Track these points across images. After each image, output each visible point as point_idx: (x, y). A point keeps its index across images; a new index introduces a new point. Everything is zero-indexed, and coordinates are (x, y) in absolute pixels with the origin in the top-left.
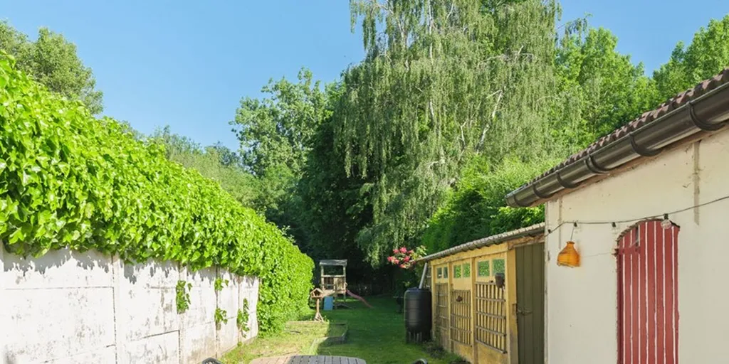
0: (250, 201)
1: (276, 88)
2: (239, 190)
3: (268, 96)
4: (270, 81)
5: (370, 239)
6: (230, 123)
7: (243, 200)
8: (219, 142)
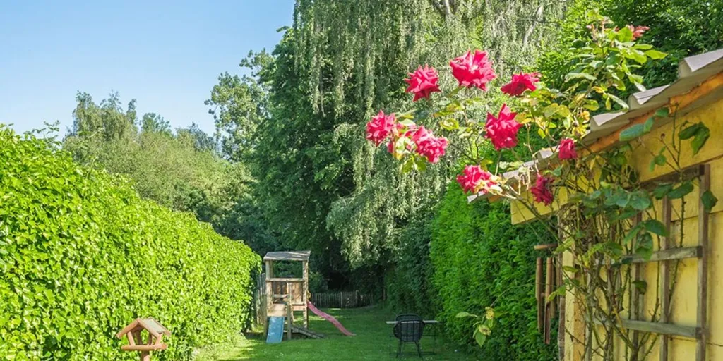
0: (221, 190)
1: (256, 61)
2: (209, 177)
3: (247, 71)
4: (250, 54)
5: (347, 218)
6: (206, 103)
7: (213, 188)
8: (194, 125)
